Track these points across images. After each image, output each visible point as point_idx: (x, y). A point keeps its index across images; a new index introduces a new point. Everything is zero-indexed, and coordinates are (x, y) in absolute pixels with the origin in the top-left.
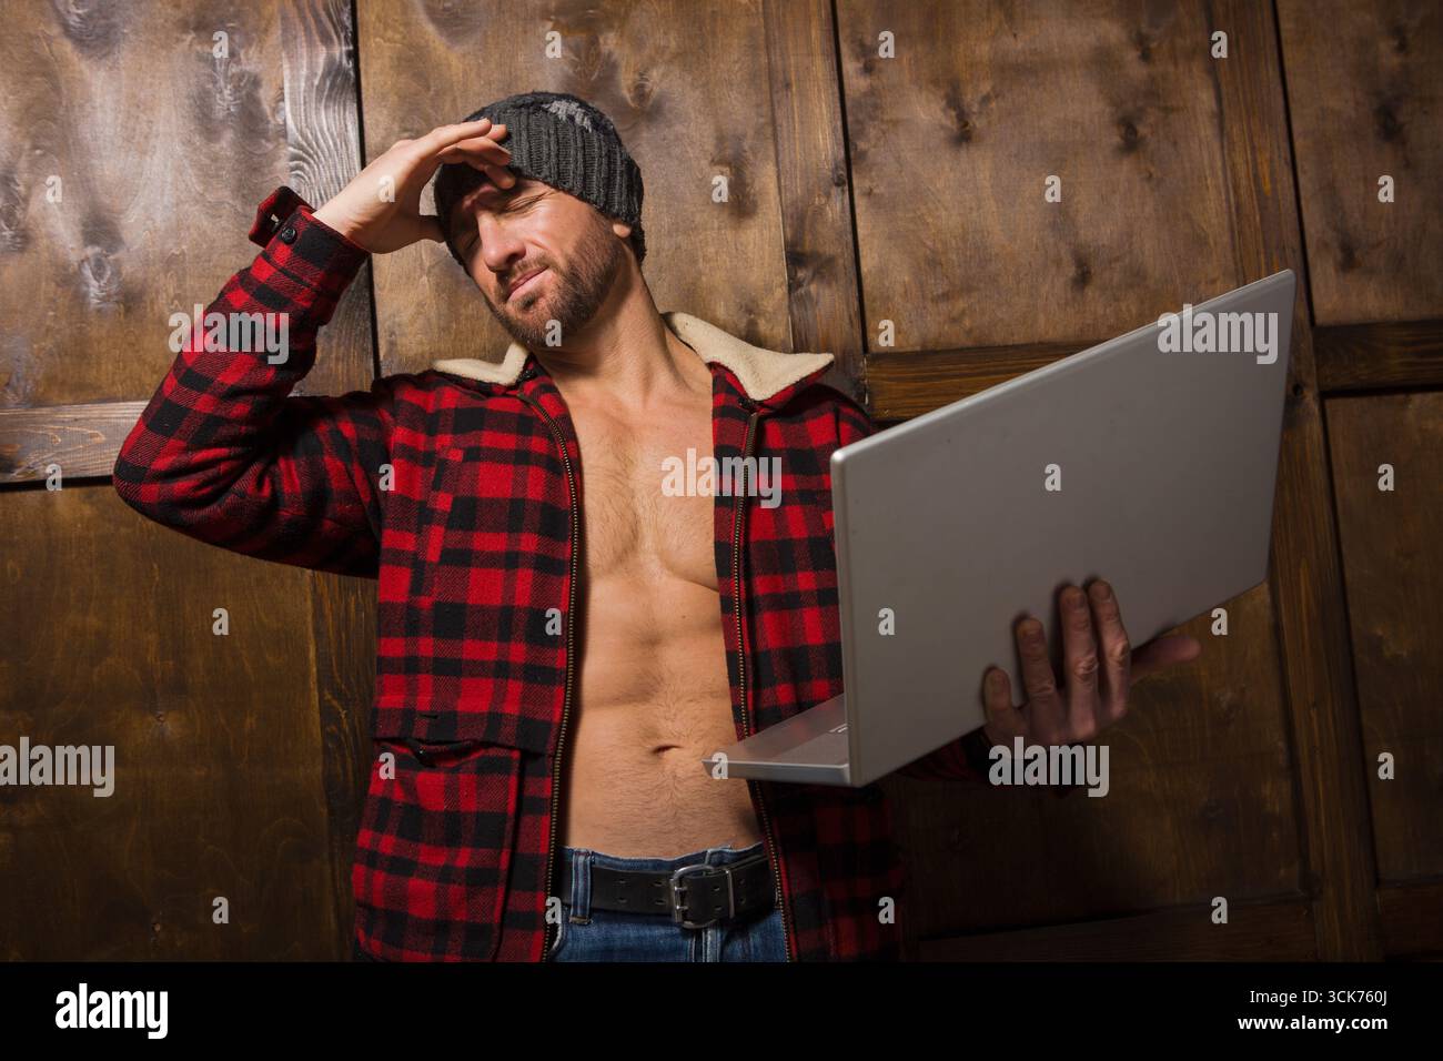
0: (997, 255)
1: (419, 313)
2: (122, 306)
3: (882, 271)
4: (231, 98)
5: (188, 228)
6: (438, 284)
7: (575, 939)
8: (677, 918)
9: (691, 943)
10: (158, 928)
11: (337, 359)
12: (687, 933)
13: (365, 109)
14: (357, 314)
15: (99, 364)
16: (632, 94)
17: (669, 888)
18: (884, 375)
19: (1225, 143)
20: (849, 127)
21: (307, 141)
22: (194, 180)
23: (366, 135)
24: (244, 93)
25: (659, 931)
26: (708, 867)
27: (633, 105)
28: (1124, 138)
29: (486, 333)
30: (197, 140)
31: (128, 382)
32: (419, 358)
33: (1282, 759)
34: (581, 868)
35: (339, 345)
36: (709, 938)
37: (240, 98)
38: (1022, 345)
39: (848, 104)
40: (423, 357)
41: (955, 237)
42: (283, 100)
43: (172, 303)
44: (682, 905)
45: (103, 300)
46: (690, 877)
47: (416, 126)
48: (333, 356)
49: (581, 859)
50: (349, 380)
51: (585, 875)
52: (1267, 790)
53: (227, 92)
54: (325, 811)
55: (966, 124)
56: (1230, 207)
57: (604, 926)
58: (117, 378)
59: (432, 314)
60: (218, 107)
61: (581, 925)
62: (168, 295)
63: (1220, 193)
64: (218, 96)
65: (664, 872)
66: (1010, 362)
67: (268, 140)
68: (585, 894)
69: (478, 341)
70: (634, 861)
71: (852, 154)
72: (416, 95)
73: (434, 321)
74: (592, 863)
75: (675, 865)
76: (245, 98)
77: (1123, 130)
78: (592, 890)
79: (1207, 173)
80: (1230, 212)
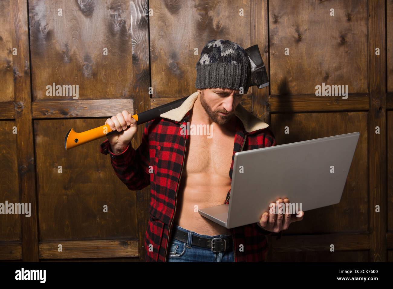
0: (305, 71)
1: (161, 81)
2: (92, 77)
3: (276, 74)
4: (118, 26)
5: (108, 58)
6: (166, 74)
7: (188, 251)
8: (212, 250)
9: (215, 255)
10: (98, 219)
11: (142, 92)
12: (214, 253)
13: (150, 30)
14: (147, 81)
15: (87, 90)
16: (216, 27)
17: (210, 243)
18: (274, 101)
19: (368, 44)
20: (270, 37)
21: (136, 37)
22: (109, 46)
23: (150, 36)
24: (122, 25)
25: (207, 252)
26: (220, 239)
27: (216, 30)
28: (341, 41)
29: (177, 87)
30: (110, 36)
31: (94, 95)
32: (161, 92)
33: (366, 200)
34: (190, 235)
35: (142, 88)
36: (219, 255)
37: (121, 26)
38: (310, 94)
39: (270, 31)
40: (162, 91)
41: (295, 66)
42: (131, 27)
43: (104, 76)
44: (213, 247)
45: (88, 75)
46: (216, 241)
47: (162, 34)
48: (141, 91)
49: (190, 233)
50: (144, 97)
51: (191, 237)
52: (361, 207)
53: (117, 25)
54: (136, 196)
55: (300, 37)
56: (367, 60)
57: (194, 249)
58: (91, 93)
59: (164, 81)
60: (115, 28)
61: (189, 248)
62: (103, 74)
63: (365, 57)
64: (115, 26)
65: (210, 239)
66: (306, 99)
67: (127, 37)
68: (191, 242)
69: (175, 88)
70: (203, 236)
71: (270, 44)
72: (163, 26)
73: (165, 83)
74: (193, 234)
75: (212, 238)
76: (122, 26)
77: (341, 39)
78: (192, 240)
79: (363, 51)
80: (367, 62)
